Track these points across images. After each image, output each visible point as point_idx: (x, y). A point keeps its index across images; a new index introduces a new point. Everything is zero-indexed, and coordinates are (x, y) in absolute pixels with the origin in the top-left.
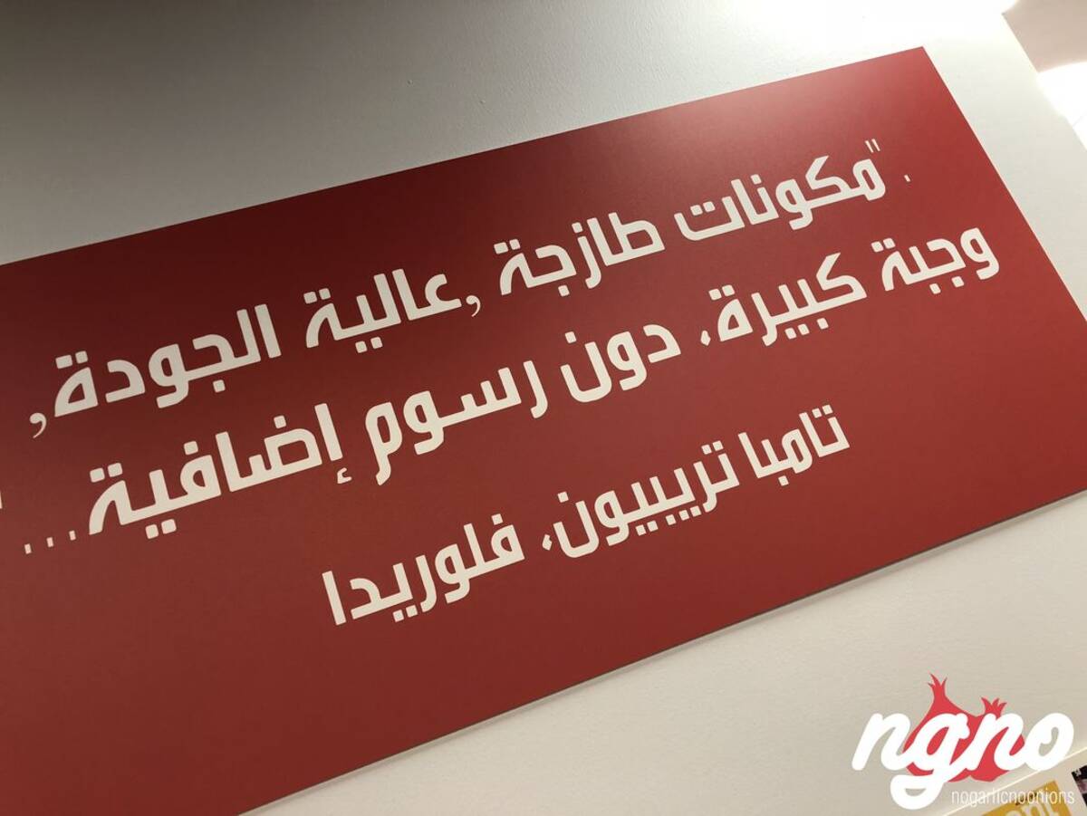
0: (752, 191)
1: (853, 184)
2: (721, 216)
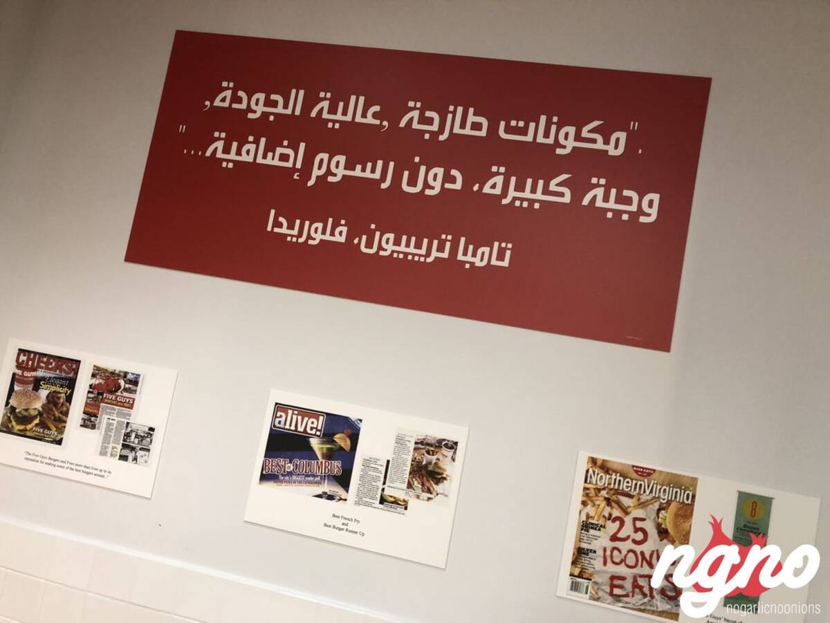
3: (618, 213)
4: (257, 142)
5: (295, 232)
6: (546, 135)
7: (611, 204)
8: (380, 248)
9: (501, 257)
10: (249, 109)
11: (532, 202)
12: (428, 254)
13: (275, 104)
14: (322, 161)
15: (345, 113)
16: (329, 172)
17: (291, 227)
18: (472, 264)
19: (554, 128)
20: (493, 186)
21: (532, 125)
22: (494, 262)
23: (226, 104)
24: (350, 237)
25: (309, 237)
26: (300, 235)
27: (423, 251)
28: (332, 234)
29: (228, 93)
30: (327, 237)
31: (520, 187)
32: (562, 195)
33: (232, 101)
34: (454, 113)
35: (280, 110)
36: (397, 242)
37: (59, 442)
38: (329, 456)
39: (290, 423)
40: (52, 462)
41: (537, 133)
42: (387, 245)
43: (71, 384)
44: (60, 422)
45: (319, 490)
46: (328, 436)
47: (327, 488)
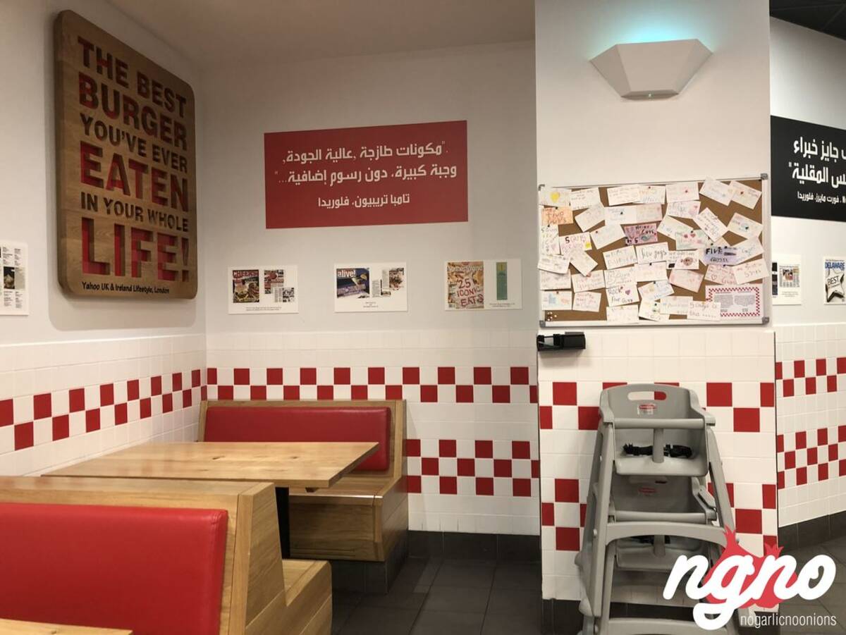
0: (414, 146)
1: (435, 150)
2: (405, 151)
3: (443, 176)
4: (307, 173)
5: (330, 205)
6: (414, 151)
7: (441, 173)
8: (362, 204)
9: (406, 200)
10: (301, 160)
11: (413, 177)
12: (380, 204)
13: (311, 157)
14: (334, 176)
15: (338, 156)
16: (337, 180)
17: (327, 203)
18: (397, 204)
19: (416, 148)
20: (398, 174)
21: (408, 149)
22: (404, 202)
23: (291, 160)
24: (350, 203)
25: (335, 206)
26: (332, 206)
27: (378, 203)
28: (344, 203)
29: (291, 155)
30: (342, 204)
31: (408, 173)
32: (423, 173)
33: (294, 159)
34: (379, 149)
35: (313, 159)
36: (368, 201)
37: (258, 301)
38: (360, 283)
39: (344, 275)
40: (257, 309)
41: (410, 151)
42: (365, 203)
43: (257, 279)
44: (257, 294)
45: (359, 295)
46: (358, 276)
47: (362, 294)
